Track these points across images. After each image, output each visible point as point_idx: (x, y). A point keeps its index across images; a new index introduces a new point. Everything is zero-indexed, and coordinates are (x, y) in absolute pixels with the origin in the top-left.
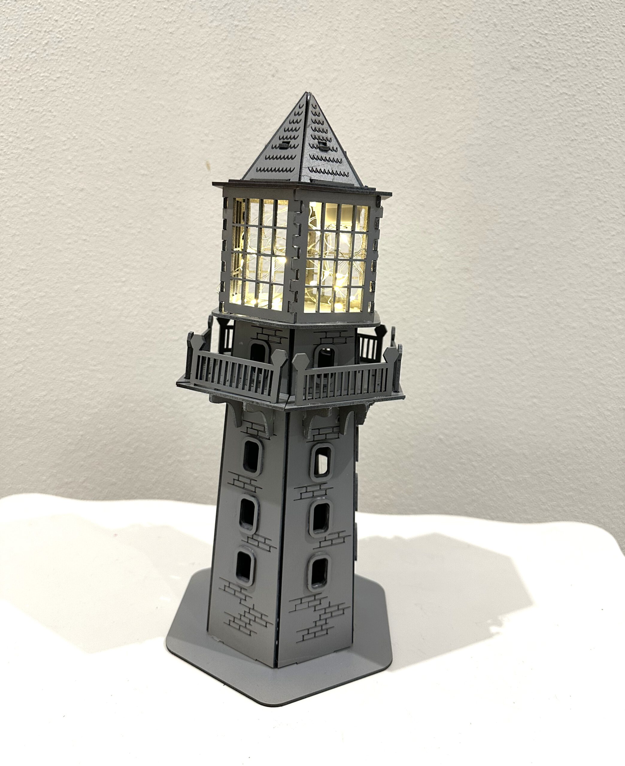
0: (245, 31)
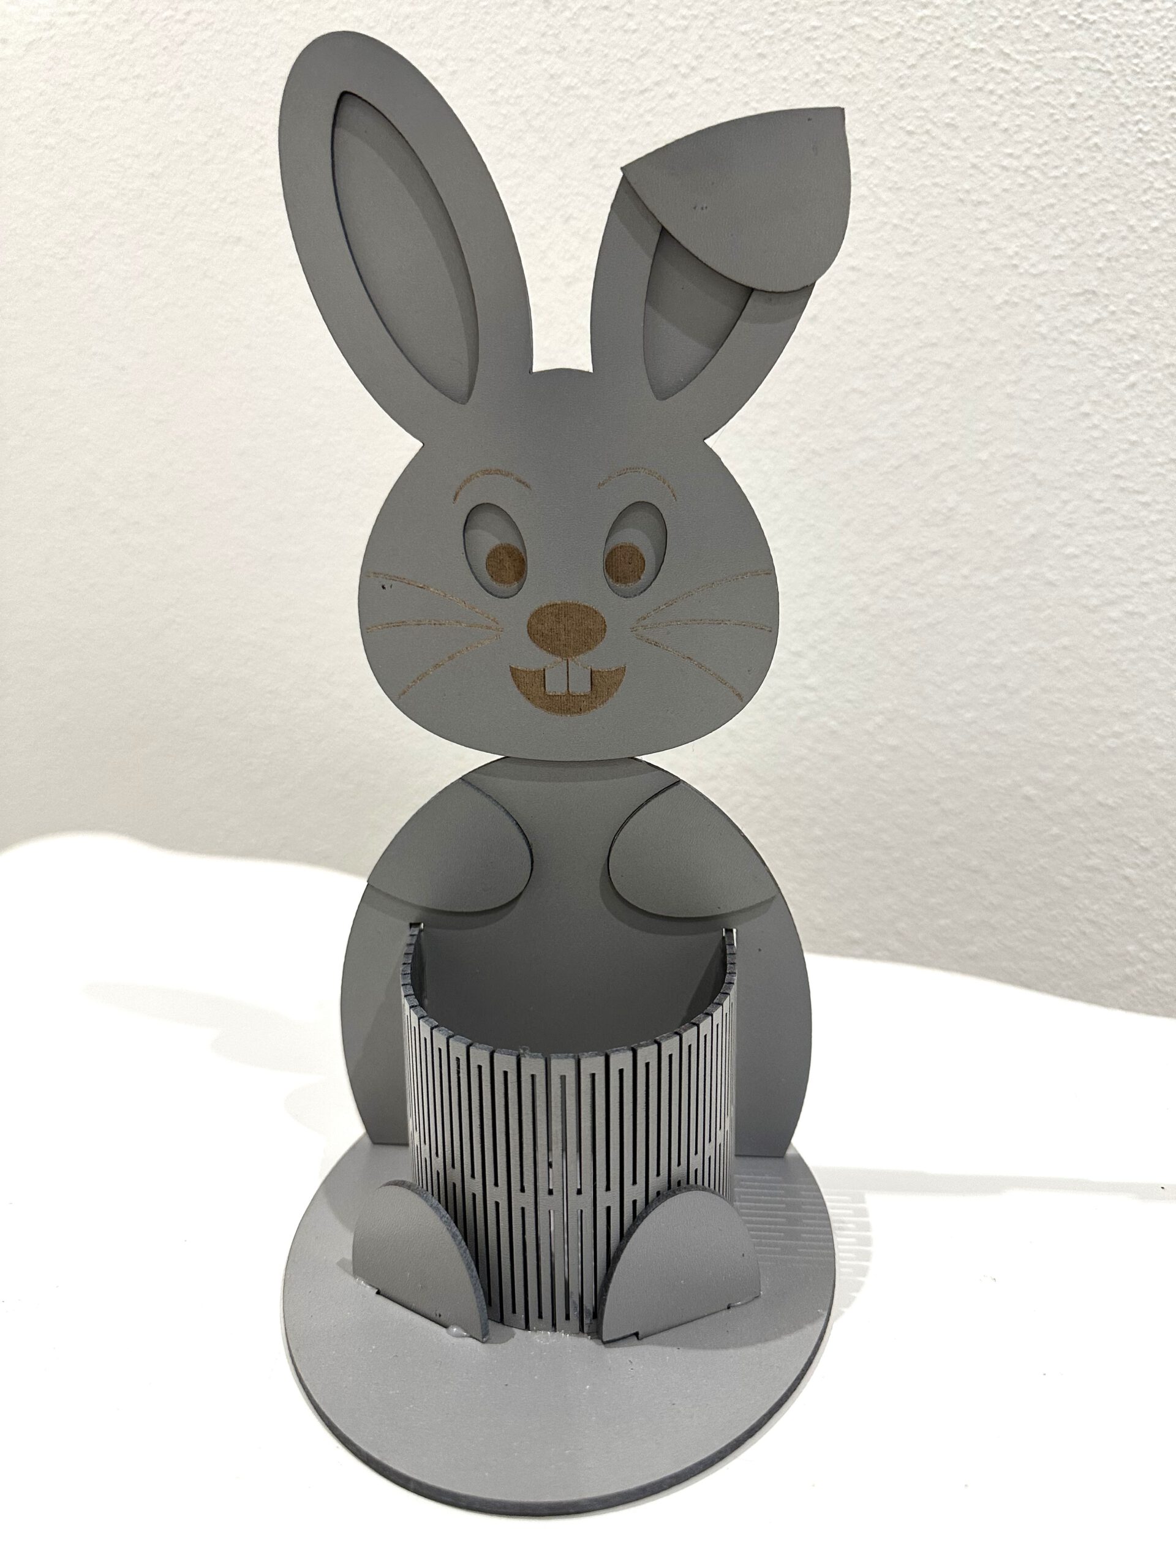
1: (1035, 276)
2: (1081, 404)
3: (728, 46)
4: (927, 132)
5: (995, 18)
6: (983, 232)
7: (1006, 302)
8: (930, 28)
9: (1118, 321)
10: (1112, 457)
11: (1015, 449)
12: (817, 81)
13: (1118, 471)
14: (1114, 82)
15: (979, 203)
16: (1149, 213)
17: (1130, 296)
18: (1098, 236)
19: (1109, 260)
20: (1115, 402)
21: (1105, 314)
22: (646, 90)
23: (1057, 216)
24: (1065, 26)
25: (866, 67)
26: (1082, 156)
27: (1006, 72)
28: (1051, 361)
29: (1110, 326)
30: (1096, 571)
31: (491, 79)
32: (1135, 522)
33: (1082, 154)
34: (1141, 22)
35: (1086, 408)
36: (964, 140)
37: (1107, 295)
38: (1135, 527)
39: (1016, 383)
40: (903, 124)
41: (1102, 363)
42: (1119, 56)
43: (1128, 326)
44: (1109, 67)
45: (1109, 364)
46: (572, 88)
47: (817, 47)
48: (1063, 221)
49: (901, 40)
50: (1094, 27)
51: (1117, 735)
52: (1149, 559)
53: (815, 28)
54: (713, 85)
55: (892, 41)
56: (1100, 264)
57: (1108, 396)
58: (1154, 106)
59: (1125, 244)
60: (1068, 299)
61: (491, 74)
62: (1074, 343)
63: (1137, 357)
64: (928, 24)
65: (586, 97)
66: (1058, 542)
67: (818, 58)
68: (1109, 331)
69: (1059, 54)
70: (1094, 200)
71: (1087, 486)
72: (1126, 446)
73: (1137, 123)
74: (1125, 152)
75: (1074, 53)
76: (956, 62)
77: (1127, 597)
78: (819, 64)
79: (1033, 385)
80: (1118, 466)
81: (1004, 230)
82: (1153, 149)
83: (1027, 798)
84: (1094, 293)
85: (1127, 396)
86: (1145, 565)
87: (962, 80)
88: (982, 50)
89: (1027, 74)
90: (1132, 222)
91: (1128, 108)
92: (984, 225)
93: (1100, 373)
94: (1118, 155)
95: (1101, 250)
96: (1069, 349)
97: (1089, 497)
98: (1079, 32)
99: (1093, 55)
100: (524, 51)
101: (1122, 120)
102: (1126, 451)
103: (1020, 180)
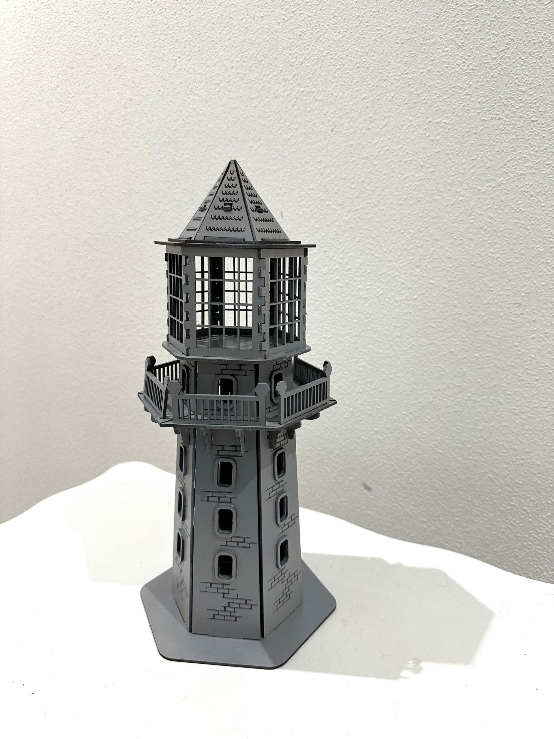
0: (309, 95)
1: (499, 295)
2: (514, 342)
3: (389, 199)
4: (462, 240)
5: (488, 204)
6: (481, 277)
7: (488, 303)
8: (464, 204)
9: (529, 315)
10: (525, 362)
11: (489, 354)
12: (422, 216)
13: (527, 367)
14: (530, 233)
15: (480, 267)
16: (541, 279)
17: (533, 307)
18: (522, 285)
19: (526, 293)
20: (527, 343)
21: (524, 312)
22: (357, 210)
23: (508, 276)
24: (513, 211)
25: (440, 214)
26: (517, 256)
27: (492, 223)
28: (504, 326)
29: (526, 316)
30: (518, 401)
31: (299, 197)
32: (533, 385)
33: (517, 255)
34: (540, 214)
35: (516, 344)
36: (475, 244)
37: (525, 306)
38: (532, 387)
39: (490, 331)
40: (452, 236)
41: (522, 329)
42: (532, 224)
43: (532, 317)
44: (528, 227)
45: (525, 329)
46: (330, 205)
47: (422, 204)
48: (510, 278)
49: (453, 207)
50: (523, 213)
51: (523, 459)
52: (537, 399)
53: (421, 198)
54: (382, 212)
55: (450, 206)
56: (523, 294)
57: (524, 340)
58: (544, 243)
59: (532, 289)
60: (511, 305)
61: (299, 195)
62: (512, 320)
63: (535, 328)
64: (463, 202)
65: (335, 209)
66: (504, 389)
67: (422, 208)
68: (525, 318)
69: (511, 220)
70: (521, 272)
71: (516, 371)
72: (530, 359)
73: (538, 248)
74: (533, 257)
75: (516, 221)
76: (473, 217)
77: (529, 411)
78: (423, 211)
79: (497, 333)
80: (526, 365)
81: (488, 278)
82: (543, 258)
83: (489, 477)
84: (520, 304)
85: (531, 341)
86: (536, 401)
87: (475, 224)
88: (482, 214)
89: (498, 225)
90: (535, 282)
91: (535, 242)
92: (481, 275)
93: (522, 332)
94: (531, 258)
95: (523, 290)
96: (511, 322)
97: (516, 374)
98: (518, 214)
99: (523, 222)
100: (312, 189)
101: (532, 246)
102: (530, 360)
103: (495, 262)
